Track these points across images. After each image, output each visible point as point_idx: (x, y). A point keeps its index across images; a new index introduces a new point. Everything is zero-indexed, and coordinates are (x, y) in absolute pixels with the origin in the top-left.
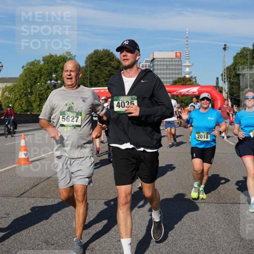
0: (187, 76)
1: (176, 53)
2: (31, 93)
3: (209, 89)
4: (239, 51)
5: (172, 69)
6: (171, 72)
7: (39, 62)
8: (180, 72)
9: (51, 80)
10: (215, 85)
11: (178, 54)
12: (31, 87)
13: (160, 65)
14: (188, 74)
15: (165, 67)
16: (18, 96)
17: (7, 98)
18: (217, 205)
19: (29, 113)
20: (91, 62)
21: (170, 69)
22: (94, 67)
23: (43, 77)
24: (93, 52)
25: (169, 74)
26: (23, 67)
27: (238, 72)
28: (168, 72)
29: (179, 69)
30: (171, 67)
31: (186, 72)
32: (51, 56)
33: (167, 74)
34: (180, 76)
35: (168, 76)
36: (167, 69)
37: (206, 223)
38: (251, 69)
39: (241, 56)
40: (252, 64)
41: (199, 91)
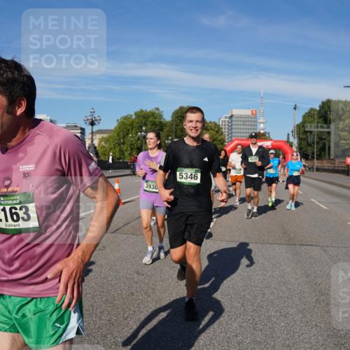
0: (262, 132)
1: (252, 111)
2: (124, 143)
3: (281, 144)
5: (249, 125)
6: (247, 127)
7: (131, 116)
8: (255, 127)
9: (141, 132)
10: (286, 139)
11: (254, 112)
12: (124, 138)
13: (238, 121)
14: (263, 130)
15: (242, 123)
16: (112, 146)
17: (103, 147)
18: (286, 246)
19: (121, 161)
20: (177, 117)
21: (246, 125)
22: (178, 121)
23: (134, 130)
24: (178, 108)
25: (246, 129)
26: (118, 120)
27: (306, 130)
28: (244, 127)
29: (254, 125)
30: (247, 123)
31: (261, 128)
32: (142, 111)
33: (243, 129)
35: (245, 131)
36: (244, 125)
37: (277, 262)
38: (317, 127)
39: (309, 115)
40: (318, 123)
41: (272, 145)
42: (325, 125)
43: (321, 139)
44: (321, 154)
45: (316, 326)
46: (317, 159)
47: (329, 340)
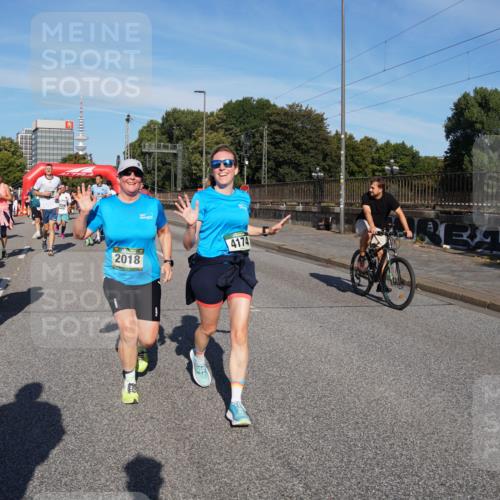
0: (81, 153)
1: (67, 123)
3: (107, 170)
4: (145, 125)
5: (61, 143)
6: (59, 146)
8: (71, 147)
10: (115, 164)
11: (69, 124)
13: (46, 137)
14: (82, 150)
15: (52, 140)
21: (58, 143)
25: (57, 149)
27: (144, 150)
28: (55, 146)
29: (69, 144)
30: (59, 141)
31: (79, 147)
33: (54, 149)
34: (71, 152)
35: (55, 152)
36: (54, 143)
38: (159, 147)
39: (148, 130)
40: (160, 141)
41: (94, 172)
42: (170, 145)
43: (164, 163)
44: (164, 184)
45: (152, 418)
46: (159, 191)
47: (169, 434)
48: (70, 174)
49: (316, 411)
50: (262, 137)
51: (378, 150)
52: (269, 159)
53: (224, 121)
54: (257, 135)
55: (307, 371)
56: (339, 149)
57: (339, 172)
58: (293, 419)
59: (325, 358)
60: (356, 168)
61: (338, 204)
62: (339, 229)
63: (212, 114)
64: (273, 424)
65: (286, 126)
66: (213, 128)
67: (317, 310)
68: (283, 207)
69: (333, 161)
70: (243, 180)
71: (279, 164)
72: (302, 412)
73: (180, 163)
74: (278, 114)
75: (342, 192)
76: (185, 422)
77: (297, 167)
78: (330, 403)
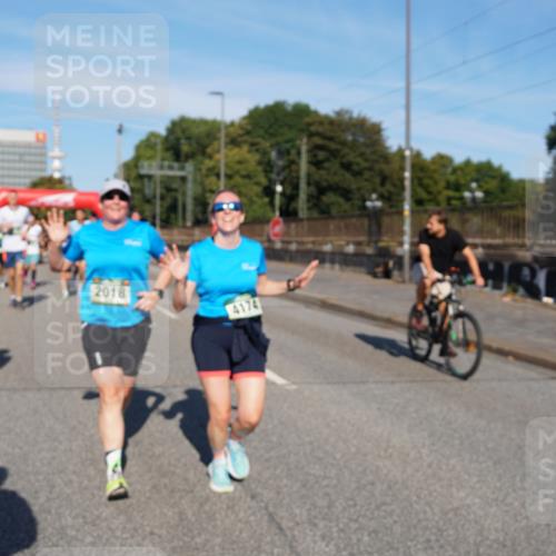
0: (57, 175)
1: (37, 134)
3: (92, 199)
4: (143, 138)
5: (30, 162)
6: (27, 166)
8: (43, 166)
11: (41, 136)
13: (9, 153)
14: (59, 171)
15: (17, 158)
21: (25, 162)
25: (25, 169)
27: (142, 172)
28: (22, 165)
29: (41, 163)
30: (27, 158)
31: (55, 169)
33: (20, 169)
34: (44, 174)
35: (22, 174)
36: (20, 161)
37: (80, 422)
38: (162, 168)
39: (147, 146)
40: (163, 159)
42: (176, 165)
43: (169, 189)
44: (169, 217)
45: (152, 533)
46: (162, 227)
48: (43, 204)
49: (373, 524)
50: (299, 153)
51: (455, 170)
52: (309, 184)
53: (248, 133)
54: (293, 152)
55: (360, 469)
56: (403, 169)
57: (402, 201)
58: (342, 535)
59: (386, 451)
60: (424, 195)
61: (401, 244)
62: (402, 276)
63: (232, 124)
64: (315, 542)
65: (331, 139)
66: (234, 142)
67: (373, 386)
68: (328, 248)
69: (395, 185)
70: (274, 211)
71: (322, 191)
72: (354, 526)
73: (191, 190)
74: (321, 123)
75: (407, 228)
76: (198, 540)
77: (346, 194)
78: (391, 514)
